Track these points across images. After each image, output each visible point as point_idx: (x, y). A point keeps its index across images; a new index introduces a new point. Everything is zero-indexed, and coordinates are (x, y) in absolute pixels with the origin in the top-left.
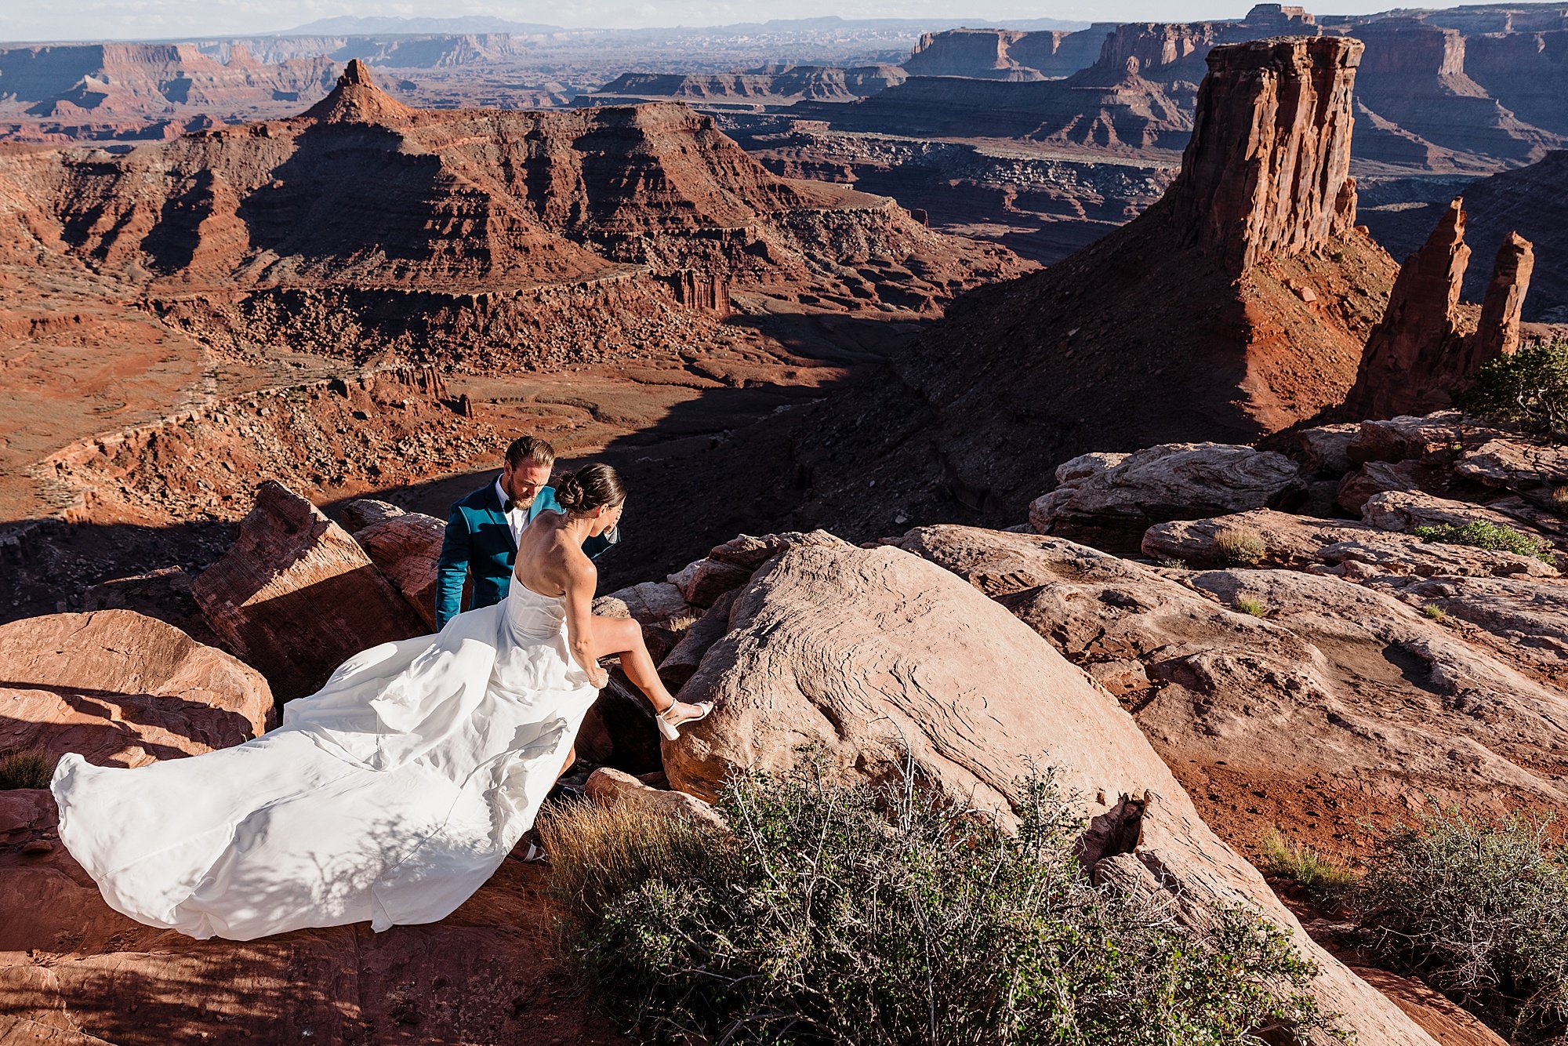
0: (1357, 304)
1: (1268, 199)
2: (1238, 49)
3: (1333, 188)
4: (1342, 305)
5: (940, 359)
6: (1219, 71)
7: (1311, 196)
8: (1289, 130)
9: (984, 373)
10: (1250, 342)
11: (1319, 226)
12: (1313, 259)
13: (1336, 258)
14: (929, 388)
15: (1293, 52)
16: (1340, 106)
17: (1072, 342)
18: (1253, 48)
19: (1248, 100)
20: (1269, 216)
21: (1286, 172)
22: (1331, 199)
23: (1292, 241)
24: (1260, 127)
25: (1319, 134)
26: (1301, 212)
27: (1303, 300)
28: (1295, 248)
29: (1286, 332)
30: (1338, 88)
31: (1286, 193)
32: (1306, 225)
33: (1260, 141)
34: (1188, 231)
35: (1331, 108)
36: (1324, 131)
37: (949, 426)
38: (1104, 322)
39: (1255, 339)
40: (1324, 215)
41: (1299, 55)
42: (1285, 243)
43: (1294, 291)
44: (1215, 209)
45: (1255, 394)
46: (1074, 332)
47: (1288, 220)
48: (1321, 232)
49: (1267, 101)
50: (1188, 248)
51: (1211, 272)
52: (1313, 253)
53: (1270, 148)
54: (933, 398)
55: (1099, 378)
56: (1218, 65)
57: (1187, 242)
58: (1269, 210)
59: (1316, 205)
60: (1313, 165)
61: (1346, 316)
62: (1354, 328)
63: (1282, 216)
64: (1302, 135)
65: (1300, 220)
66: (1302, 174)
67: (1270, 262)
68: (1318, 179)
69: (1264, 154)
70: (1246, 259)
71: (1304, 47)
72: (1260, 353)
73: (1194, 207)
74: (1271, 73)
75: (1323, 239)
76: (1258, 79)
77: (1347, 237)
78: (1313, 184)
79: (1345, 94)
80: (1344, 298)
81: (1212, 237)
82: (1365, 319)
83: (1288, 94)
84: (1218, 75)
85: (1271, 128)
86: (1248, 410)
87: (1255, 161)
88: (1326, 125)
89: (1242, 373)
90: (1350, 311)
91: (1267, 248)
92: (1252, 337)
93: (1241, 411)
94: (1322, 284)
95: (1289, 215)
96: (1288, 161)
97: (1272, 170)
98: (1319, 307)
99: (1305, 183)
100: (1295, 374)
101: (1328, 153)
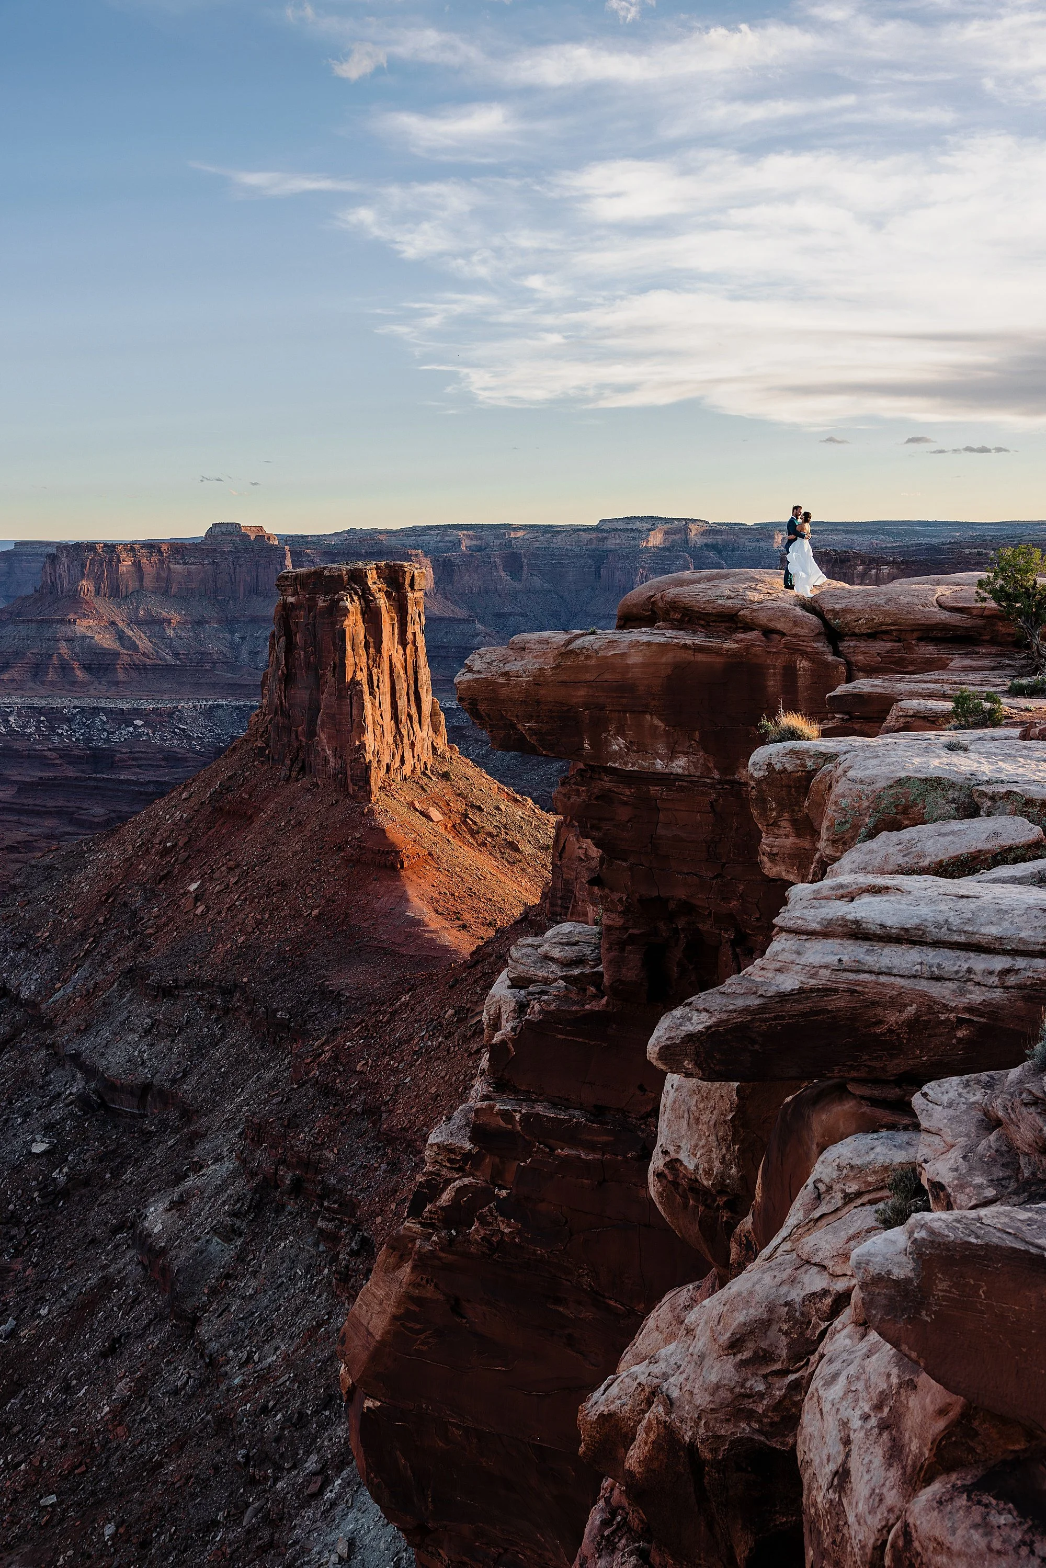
0: (478, 820)
1: (374, 722)
2: (309, 575)
3: (426, 708)
4: (465, 823)
5: (22, 945)
6: (293, 595)
7: (410, 716)
8: (379, 651)
9: (88, 953)
10: (402, 867)
11: (423, 746)
12: (426, 780)
13: (445, 776)
14: (15, 982)
15: (366, 576)
16: (417, 628)
17: (198, 897)
18: (326, 573)
19: (334, 624)
20: (378, 739)
21: (384, 694)
22: (426, 720)
23: (402, 762)
24: (353, 650)
25: (405, 654)
26: (405, 732)
27: (432, 820)
28: (407, 770)
29: (430, 854)
30: (412, 610)
31: (388, 715)
32: (412, 745)
33: (356, 664)
34: (293, 761)
35: (410, 630)
36: (408, 651)
37: (64, 1022)
38: (230, 869)
39: (406, 864)
40: (424, 734)
41: (373, 580)
42: (398, 764)
43: (422, 813)
44: (322, 736)
45: (426, 919)
46: (193, 887)
47: (395, 741)
48: (425, 752)
49: (354, 625)
50: (297, 780)
51: (337, 802)
52: (424, 773)
53: (365, 670)
54: (25, 994)
55: (250, 930)
56: (290, 589)
57: (294, 774)
58: (378, 733)
59: (416, 725)
60: (405, 685)
61: (473, 833)
62: (484, 844)
63: (389, 738)
64: (390, 656)
65: (406, 741)
66: (398, 695)
67: (390, 786)
68: (412, 698)
69: (362, 676)
70: (372, 784)
71: (374, 572)
72: (414, 878)
73: (293, 736)
74: (351, 597)
75: (427, 757)
76: (341, 603)
77: (448, 755)
78: (409, 705)
79: (419, 616)
80: (466, 816)
81: (325, 766)
82: (490, 834)
83: (371, 616)
84: (291, 600)
85: (362, 652)
86: (427, 935)
87: (355, 683)
88: (409, 646)
89: (404, 899)
90: (474, 827)
91: (383, 772)
92: (402, 863)
93: (419, 937)
94: (441, 804)
95: (395, 737)
96: (384, 683)
97: (372, 693)
98: (446, 827)
99: (402, 703)
100: (452, 895)
101: (416, 673)
